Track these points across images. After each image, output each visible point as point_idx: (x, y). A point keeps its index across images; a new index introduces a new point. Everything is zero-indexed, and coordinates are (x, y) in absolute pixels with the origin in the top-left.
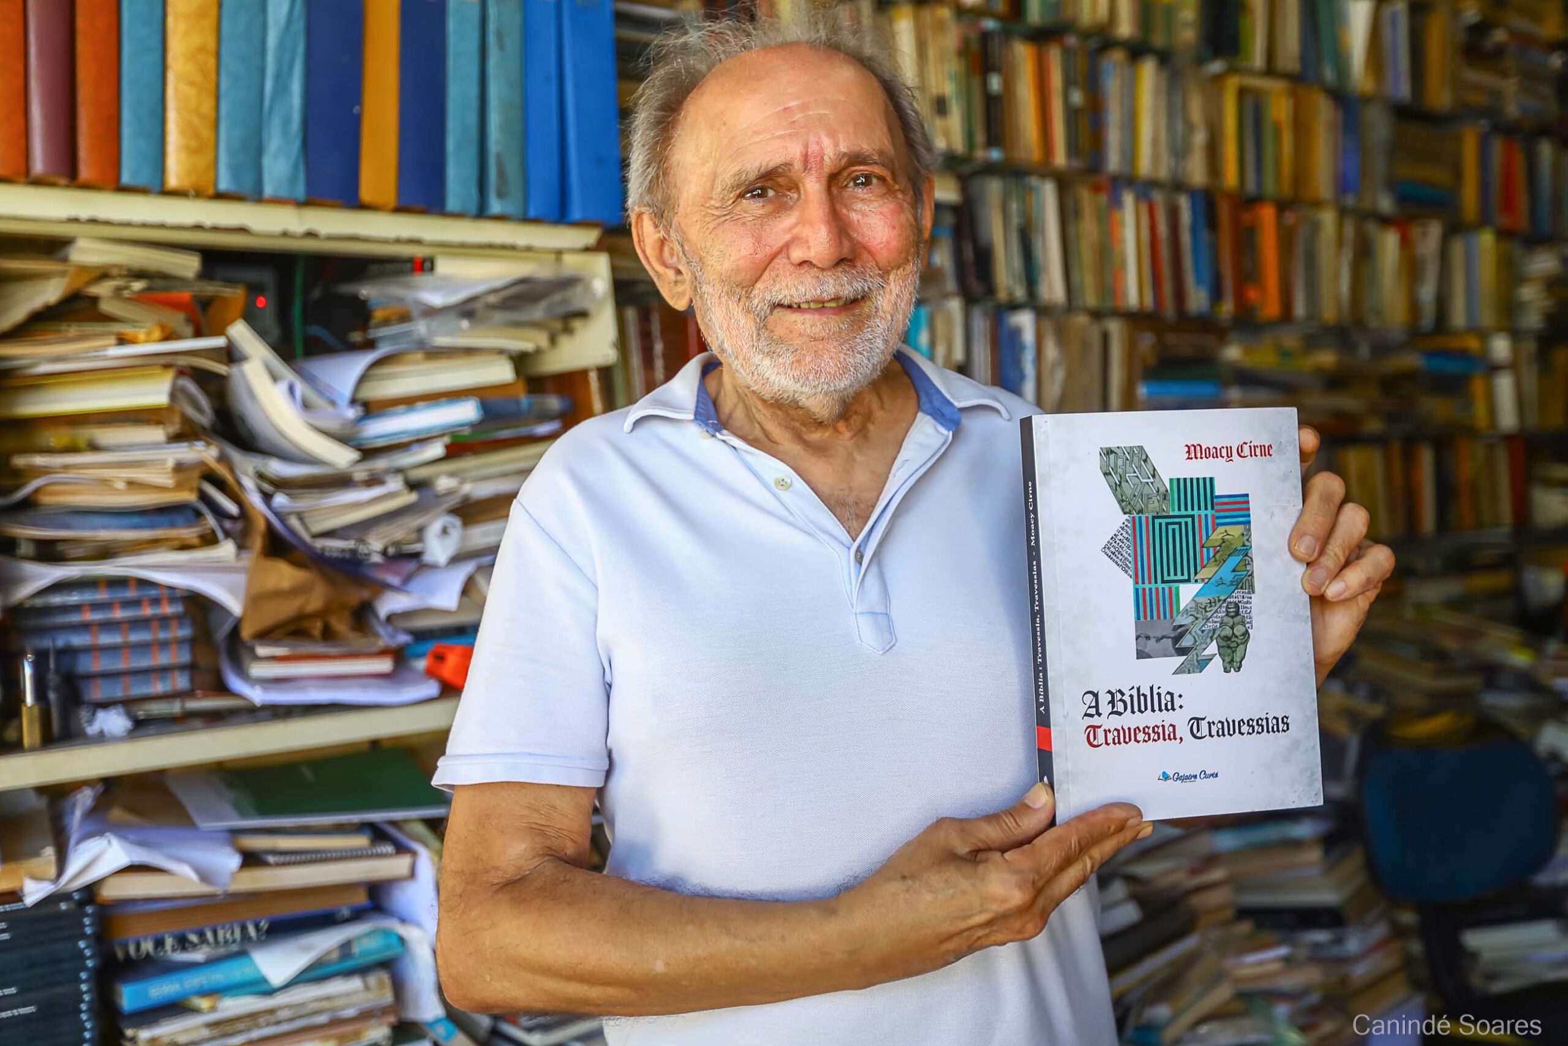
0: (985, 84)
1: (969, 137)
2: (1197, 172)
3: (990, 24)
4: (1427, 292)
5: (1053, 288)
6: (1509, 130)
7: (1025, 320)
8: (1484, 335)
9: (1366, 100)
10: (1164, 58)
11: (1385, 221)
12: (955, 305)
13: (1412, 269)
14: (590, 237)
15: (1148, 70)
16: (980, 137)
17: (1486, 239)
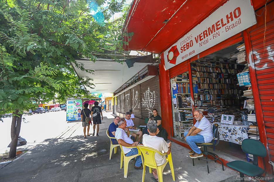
0: (209, 86)
2: (219, 88)
4: (233, 92)
5: (212, 94)
7: (211, 95)
8: (237, 94)
10: (217, 84)
12: (208, 95)
15: (216, 84)
16: (209, 88)
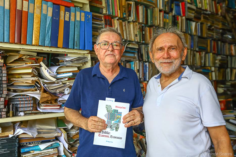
0: (142, 33)
1: (140, 39)
3: (143, 25)
4: (203, 61)
6: (214, 40)
7: (147, 64)
8: (211, 67)
9: (195, 35)
11: (197, 52)
12: (138, 61)
13: (201, 58)
14: (88, 52)
16: (142, 40)
17: (211, 54)
